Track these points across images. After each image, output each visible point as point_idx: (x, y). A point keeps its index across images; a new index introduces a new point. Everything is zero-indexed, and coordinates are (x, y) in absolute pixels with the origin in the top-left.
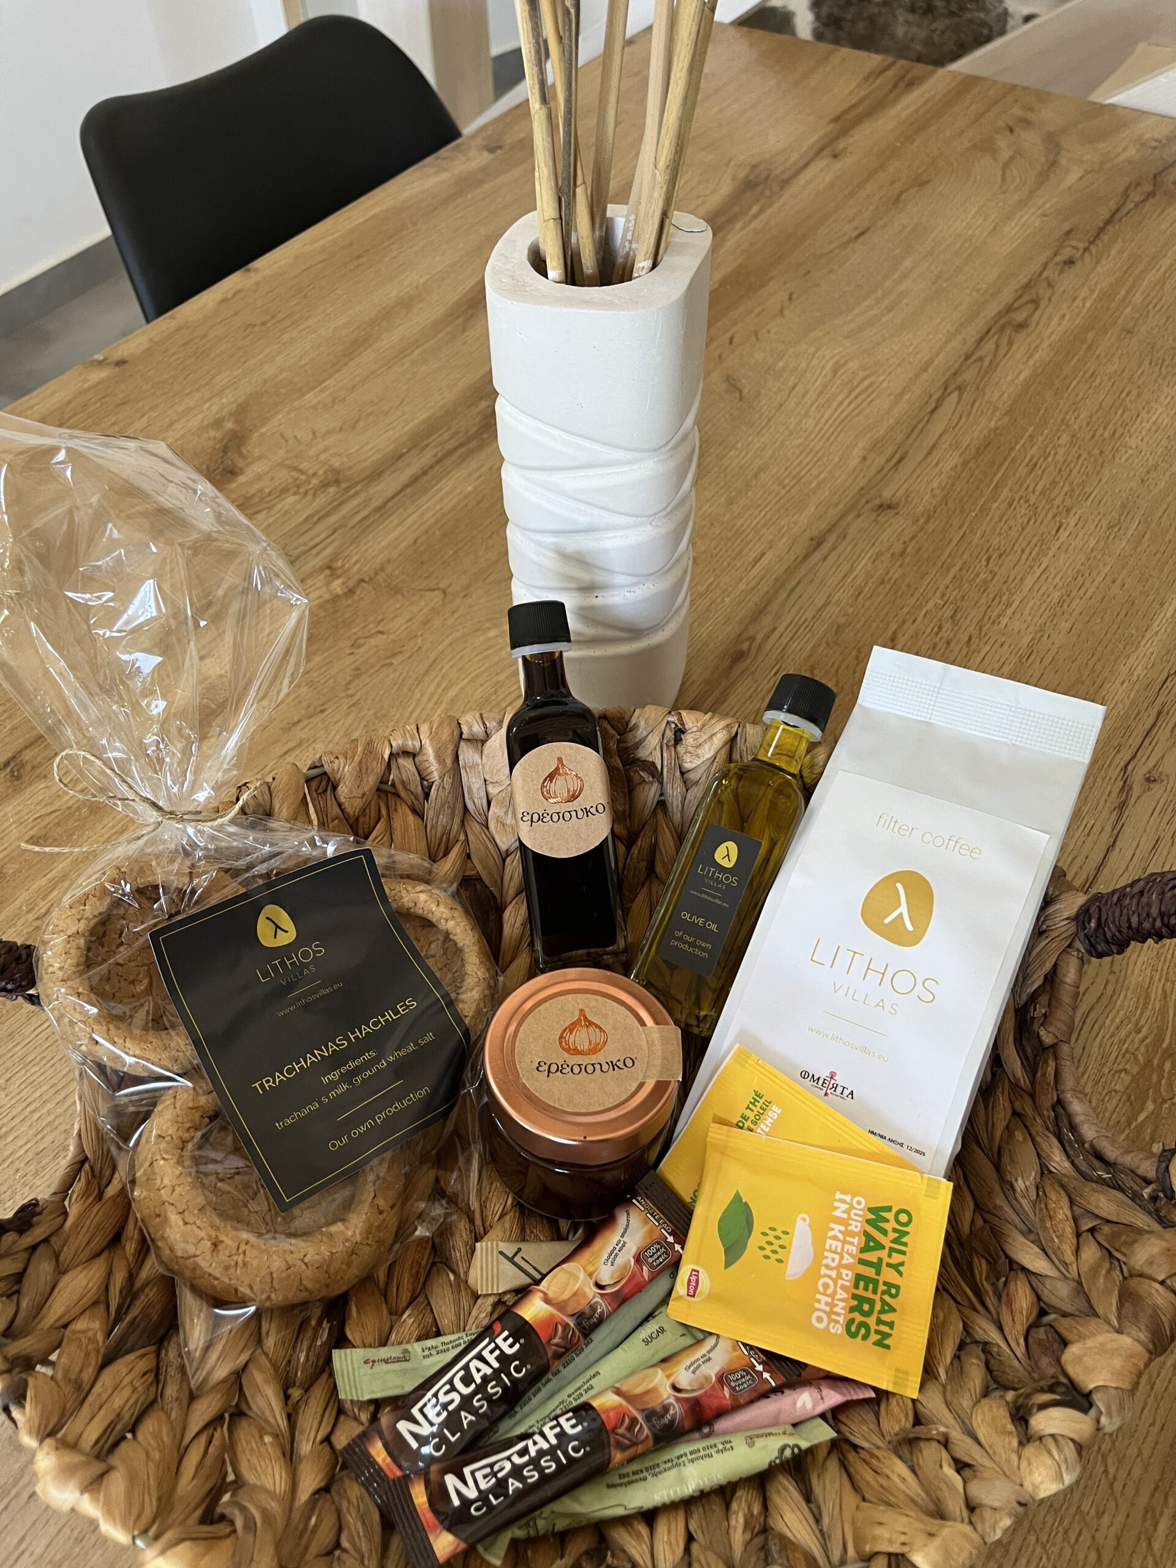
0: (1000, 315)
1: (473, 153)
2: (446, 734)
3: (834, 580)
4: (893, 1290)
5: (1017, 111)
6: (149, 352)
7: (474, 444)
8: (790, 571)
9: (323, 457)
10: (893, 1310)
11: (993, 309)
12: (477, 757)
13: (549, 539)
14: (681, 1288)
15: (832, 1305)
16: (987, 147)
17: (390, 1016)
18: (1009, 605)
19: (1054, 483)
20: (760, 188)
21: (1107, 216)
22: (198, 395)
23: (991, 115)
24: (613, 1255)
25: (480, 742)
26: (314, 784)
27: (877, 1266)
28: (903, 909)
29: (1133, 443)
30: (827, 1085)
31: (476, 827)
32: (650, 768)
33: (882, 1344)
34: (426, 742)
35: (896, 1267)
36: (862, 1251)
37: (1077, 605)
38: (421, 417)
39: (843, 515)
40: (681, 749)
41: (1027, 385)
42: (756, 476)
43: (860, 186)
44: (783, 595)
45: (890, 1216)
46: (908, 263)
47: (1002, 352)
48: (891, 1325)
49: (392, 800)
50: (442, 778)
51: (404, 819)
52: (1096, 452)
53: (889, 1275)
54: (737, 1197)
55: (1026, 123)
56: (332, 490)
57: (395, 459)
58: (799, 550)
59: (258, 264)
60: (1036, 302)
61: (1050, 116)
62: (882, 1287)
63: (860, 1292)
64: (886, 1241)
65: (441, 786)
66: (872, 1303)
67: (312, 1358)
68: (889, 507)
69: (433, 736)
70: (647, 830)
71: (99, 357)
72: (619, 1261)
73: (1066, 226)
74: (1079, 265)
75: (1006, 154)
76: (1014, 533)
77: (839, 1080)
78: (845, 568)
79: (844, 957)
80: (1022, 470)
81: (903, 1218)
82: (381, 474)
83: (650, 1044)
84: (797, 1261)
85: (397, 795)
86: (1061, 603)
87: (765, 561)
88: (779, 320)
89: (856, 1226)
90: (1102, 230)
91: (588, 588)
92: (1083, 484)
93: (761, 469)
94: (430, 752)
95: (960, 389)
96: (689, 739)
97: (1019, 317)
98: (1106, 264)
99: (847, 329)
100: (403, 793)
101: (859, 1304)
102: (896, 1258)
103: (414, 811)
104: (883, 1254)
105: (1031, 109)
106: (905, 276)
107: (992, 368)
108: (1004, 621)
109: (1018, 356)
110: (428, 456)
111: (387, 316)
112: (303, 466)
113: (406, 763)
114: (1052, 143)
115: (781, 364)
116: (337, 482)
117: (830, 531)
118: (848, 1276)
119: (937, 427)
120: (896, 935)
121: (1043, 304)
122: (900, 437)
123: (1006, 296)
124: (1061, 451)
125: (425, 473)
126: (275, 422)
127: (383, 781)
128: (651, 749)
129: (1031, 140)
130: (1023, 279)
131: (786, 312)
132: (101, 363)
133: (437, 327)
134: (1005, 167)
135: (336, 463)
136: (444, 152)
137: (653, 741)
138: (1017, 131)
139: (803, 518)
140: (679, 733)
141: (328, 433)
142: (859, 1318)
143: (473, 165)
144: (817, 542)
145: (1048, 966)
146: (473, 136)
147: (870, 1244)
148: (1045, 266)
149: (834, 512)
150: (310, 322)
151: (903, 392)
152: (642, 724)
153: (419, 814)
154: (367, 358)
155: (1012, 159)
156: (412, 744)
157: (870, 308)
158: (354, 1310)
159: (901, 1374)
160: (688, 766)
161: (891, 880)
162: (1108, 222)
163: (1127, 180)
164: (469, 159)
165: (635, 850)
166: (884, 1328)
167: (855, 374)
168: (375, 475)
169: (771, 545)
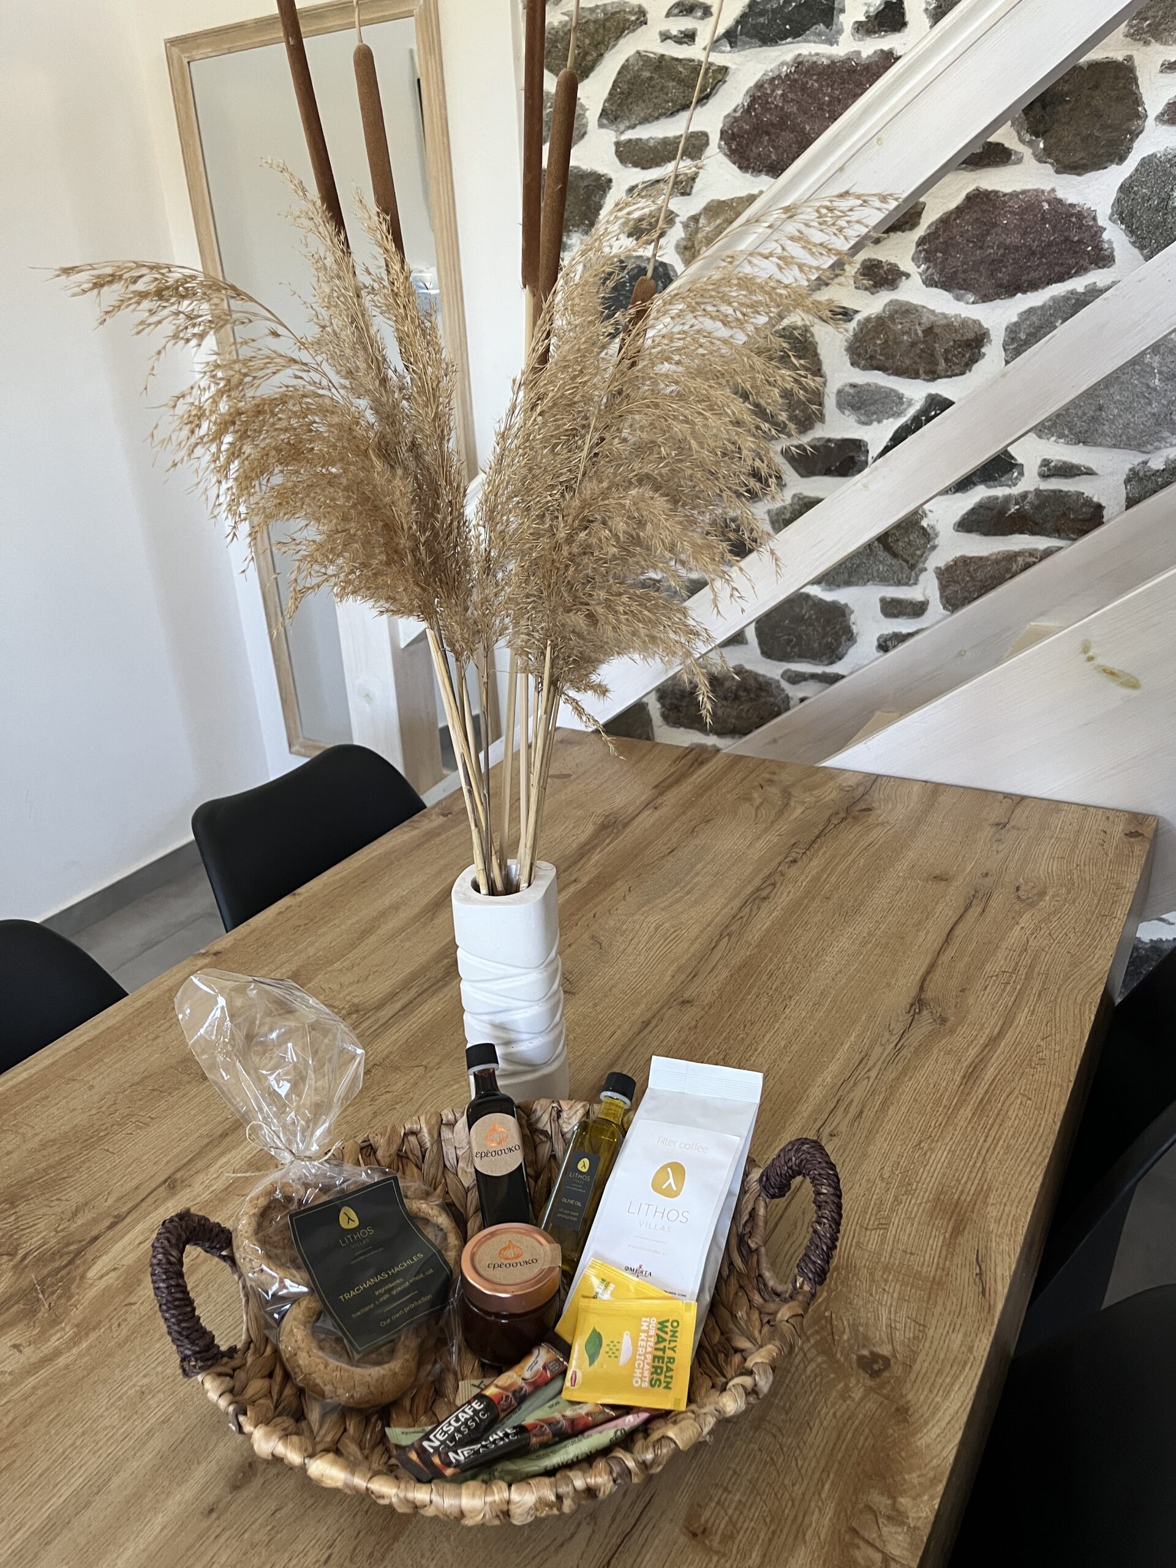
0: (753, 893)
1: (433, 817)
2: (434, 1121)
3: (656, 1043)
4: (671, 1360)
5: (767, 776)
6: (234, 946)
7: (441, 984)
8: (631, 1040)
9: (348, 998)
10: (672, 1370)
11: (749, 889)
12: (450, 1136)
13: (486, 1018)
14: (568, 1383)
15: (642, 1373)
16: (747, 798)
17: (409, 1262)
18: (756, 1050)
19: (783, 983)
20: (610, 830)
21: (817, 833)
22: (267, 969)
23: (750, 778)
24: (531, 1368)
25: (451, 1125)
26: (364, 1151)
27: (664, 1350)
28: (671, 1180)
29: (828, 959)
30: (637, 1272)
31: (451, 1176)
32: (545, 1133)
33: (667, 1387)
34: (423, 1125)
35: (673, 1349)
36: (656, 1343)
37: (795, 1048)
38: (408, 971)
39: (662, 1008)
40: (561, 1121)
41: (768, 931)
42: (610, 990)
43: (671, 824)
44: (625, 1055)
45: (669, 1324)
46: (699, 866)
47: (754, 913)
48: (671, 1377)
49: (405, 1160)
50: (432, 1145)
51: (412, 1169)
52: (807, 965)
53: (669, 1353)
54: (594, 1330)
55: (771, 782)
56: (354, 1016)
57: (392, 996)
58: (635, 1029)
59: (301, 890)
60: (774, 884)
61: (785, 777)
62: (666, 1360)
63: (656, 1364)
64: (667, 1337)
65: (432, 1150)
66: (662, 1368)
67: (374, 1437)
68: (688, 1002)
69: (427, 1122)
70: (546, 1171)
71: (203, 951)
72: (535, 1368)
73: (793, 841)
74: (799, 863)
75: (758, 802)
76: (759, 1012)
77: (644, 1268)
78: (662, 1037)
79: (644, 1207)
80: (765, 978)
81: (675, 1324)
82: (384, 1004)
83: (545, 1253)
84: (624, 1356)
85: (408, 1158)
86: (785, 1047)
87: (616, 1036)
88: (623, 902)
89: (652, 1332)
90: (814, 842)
91: (507, 1043)
92: (800, 982)
93: (613, 986)
94: (425, 1130)
95: (730, 935)
96: (564, 1115)
97: (764, 893)
98: (815, 862)
99: (663, 905)
100: (411, 1156)
101: (656, 1370)
102: (672, 1344)
103: (417, 1166)
104: (666, 1344)
105: (774, 773)
106: (697, 874)
107: (747, 923)
108: (753, 1059)
109: (763, 915)
110: (413, 992)
111: (383, 915)
112: (336, 1004)
113: (412, 1139)
114: (787, 793)
115: (624, 927)
116: (357, 1011)
117: (653, 1017)
118: (649, 1357)
119: (717, 955)
120: (669, 1193)
121: (778, 885)
122: (694, 964)
123: (757, 882)
124: (787, 966)
125: (411, 1002)
126: (316, 980)
127: (400, 1150)
128: (545, 1122)
129: (774, 791)
130: (766, 872)
131: (627, 898)
132: (203, 954)
133: (416, 919)
134: (758, 808)
135: (356, 1001)
136: (415, 818)
137: (545, 1118)
138: (766, 788)
139: (638, 1011)
140: (559, 1112)
141: (351, 984)
142: (655, 1376)
143: (435, 824)
144: (646, 1024)
145: (750, 1208)
146: (434, 807)
147: (660, 1339)
148: (780, 864)
149: (656, 1007)
150: (337, 922)
151: (696, 939)
152: (539, 1108)
153: (420, 1168)
154: (373, 939)
155: (762, 804)
156: (416, 1127)
157: (677, 893)
158: (394, 1416)
159: (677, 1401)
160: (565, 1130)
161: (664, 1168)
162: (818, 837)
163: (831, 811)
164: (431, 821)
165: (540, 1182)
166: (668, 1380)
167: (668, 930)
168: (380, 1006)
169: (619, 1027)
